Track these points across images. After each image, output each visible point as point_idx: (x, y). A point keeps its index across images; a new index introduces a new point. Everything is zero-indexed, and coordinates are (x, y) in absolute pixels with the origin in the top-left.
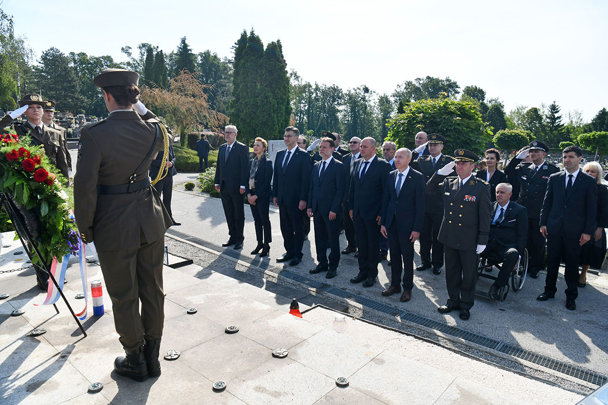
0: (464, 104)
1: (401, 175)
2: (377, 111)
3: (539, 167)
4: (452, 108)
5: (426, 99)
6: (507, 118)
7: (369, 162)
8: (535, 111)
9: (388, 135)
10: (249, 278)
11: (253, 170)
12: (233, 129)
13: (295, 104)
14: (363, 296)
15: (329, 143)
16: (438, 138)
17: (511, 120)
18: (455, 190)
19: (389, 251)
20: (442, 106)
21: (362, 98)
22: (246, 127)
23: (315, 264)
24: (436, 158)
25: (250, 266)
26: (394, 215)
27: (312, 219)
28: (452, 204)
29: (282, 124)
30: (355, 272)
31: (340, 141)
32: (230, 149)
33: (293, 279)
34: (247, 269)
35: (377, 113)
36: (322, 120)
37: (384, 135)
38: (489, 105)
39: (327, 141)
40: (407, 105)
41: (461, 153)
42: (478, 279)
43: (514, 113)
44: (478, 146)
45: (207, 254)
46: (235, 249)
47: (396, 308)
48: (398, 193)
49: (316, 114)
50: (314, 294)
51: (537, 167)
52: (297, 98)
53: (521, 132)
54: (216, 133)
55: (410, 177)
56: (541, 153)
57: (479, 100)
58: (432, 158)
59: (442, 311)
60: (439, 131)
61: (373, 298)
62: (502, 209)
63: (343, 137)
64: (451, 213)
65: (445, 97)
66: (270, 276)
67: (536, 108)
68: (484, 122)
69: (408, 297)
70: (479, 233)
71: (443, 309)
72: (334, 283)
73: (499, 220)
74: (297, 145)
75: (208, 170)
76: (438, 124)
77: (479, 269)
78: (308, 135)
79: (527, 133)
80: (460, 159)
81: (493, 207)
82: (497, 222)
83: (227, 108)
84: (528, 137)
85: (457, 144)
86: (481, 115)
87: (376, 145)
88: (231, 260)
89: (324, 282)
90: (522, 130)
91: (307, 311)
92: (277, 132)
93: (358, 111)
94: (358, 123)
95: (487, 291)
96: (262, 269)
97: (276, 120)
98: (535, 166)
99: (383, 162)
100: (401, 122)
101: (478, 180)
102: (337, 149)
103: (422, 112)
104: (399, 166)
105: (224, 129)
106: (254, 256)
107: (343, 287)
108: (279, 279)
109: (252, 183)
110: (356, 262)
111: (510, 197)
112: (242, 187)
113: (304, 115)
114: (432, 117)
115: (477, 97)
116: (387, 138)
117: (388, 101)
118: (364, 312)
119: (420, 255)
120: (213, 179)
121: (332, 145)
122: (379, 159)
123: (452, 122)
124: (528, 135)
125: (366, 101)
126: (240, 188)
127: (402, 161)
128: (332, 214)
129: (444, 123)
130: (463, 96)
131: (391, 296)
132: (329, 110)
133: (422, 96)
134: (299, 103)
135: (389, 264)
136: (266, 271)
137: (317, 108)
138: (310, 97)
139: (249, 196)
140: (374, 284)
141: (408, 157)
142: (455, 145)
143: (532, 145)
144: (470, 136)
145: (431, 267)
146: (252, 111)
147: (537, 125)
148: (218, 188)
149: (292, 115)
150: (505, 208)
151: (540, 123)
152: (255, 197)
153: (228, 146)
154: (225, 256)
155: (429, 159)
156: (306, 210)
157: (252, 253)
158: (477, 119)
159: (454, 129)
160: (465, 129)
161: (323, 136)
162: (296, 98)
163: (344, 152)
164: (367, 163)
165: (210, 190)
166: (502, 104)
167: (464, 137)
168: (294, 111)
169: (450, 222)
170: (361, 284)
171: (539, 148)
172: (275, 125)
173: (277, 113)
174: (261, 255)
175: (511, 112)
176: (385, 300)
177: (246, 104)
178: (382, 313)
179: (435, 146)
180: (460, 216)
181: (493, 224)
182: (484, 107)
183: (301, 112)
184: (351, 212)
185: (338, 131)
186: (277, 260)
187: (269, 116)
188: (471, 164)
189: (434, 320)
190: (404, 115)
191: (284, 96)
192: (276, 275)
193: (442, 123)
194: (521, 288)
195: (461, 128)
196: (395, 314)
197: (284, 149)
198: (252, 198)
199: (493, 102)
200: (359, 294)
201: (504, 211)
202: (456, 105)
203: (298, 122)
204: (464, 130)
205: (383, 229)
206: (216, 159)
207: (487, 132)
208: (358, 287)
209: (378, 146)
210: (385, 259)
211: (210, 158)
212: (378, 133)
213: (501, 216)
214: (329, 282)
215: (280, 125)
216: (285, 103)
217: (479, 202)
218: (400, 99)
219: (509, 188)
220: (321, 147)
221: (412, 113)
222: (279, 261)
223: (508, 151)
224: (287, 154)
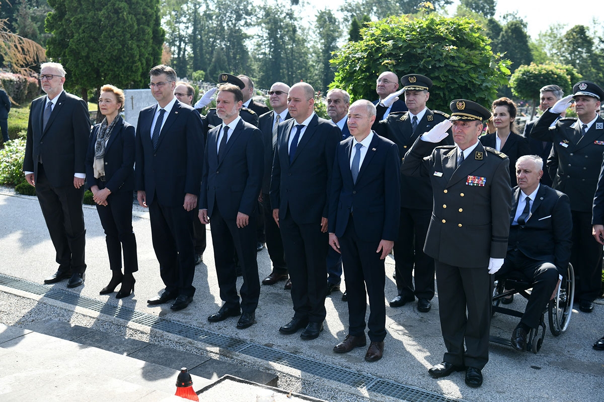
0: (461, 22)
1: (359, 146)
2: (314, 36)
3: (589, 125)
4: (442, 30)
5: (398, 15)
6: (533, 45)
7: (304, 126)
8: (581, 30)
9: (336, 79)
10: (97, 337)
11: (100, 144)
12: (56, 70)
13: (169, 23)
14: (302, 356)
15: (232, 95)
16: (420, 82)
17: (539, 49)
18: (451, 169)
19: (343, 277)
20: (425, 26)
21: (287, 14)
22: (80, 66)
23: (217, 305)
24: (417, 116)
25: (100, 316)
26: (351, 214)
27: (208, 226)
28: (446, 191)
29: (148, 60)
30: (286, 314)
31: (252, 90)
32: (53, 107)
33: (180, 333)
34: (93, 321)
35: (314, 41)
36: (219, 54)
37: (328, 78)
38: (503, 23)
39: (230, 90)
40: (366, 26)
41: (461, 106)
42: (492, 317)
43: (545, 36)
44: (486, 93)
45: (13, 300)
46: (69, 287)
47: (359, 374)
48: (355, 176)
49: (208, 42)
50: (216, 357)
51: (585, 126)
52: (173, 13)
53: (557, 68)
54: (21, 77)
55: (374, 149)
56: (592, 102)
57: (486, 14)
58: (412, 116)
59: (436, 375)
60: (420, 71)
61: (319, 357)
62: (528, 199)
63: (257, 83)
64: (445, 206)
65: (429, 11)
66: (136, 331)
67: (582, 27)
68: (495, 52)
69: (377, 353)
70: (491, 238)
71: (437, 370)
72: (251, 336)
73: (523, 218)
74: (175, 98)
75: (9, 145)
76: (418, 58)
77: (494, 300)
78: (195, 79)
79: (567, 70)
80: (459, 116)
81: (513, 197)
82: (521, 222)
83: (41, 29)
84: (569, 76)
85: (451, 91)
86: (490, 41)
87: (314, 97)
88: (62, 309)
89: (234, 335)
90: (559, 65)
91: (206, 388)
92: (139, 74)
93: (282, 37)
94: (283, 58)
95: (508, 336)
96: (121, 320)
97: (136, 52)
98: (581, 124)
99: (328, 125)
100: (357, 56)
101: (488, 152)
102: (247, 104)
103: (392, 38)
104: (356, 131)
105: (37, 69)
106: (105, 298)
107: (267, 342)
108: (153, 335)
109: (98, 167)
110: (287, 298)
111: (539, 178)
112: (78, 175)
113: (186, 44)
114: (409, 46)
115: (482, 9)
116: (333, 83)
117: (332, 20)
118: (305, 383)
119: (394, 281)
120: (21, 161)
121: (239, 96)
122: (321, 120)
123: (442, 55)
124: (569, 73)
125: (295, 19)
126: (73, 177)
127: (360, 122)
128: (242, 218)
129: (429, 57)
130: (459, 8)
131: (349, 354)
132: (231, 35)
133: (389, 9)
134: (177, 22)
135: (345, 298)
136: (130, 324)
137: (209, 32)
138: (195, 12)
139: (94, 189)
140: (321, 334)
141: (370, 115)
142: (447, 93)
143: (578, 89)
144: (472, 78)
145: (414, 300)
146: (90, 37)
147: (584, 55)
148: (31, 179)
149: (166, 44)
150: (532, 197)
151: (589, 51)
152: (106, 192)
153: (48, 101)
154: (51, 301)
155: (405, 117)
156: (195, 212)
157: (102, 293)
158: (483, 49)
159: (446, 65)
160: (464, 65)
161: (222, 82)
162: (170, 14)
163: (259, 110)
164: (300, 127)
165: (15, 181)
166: (524, 22)
167: (463, 79)
168: (167, 36)
169: (444, 221)
170: (297, 335)
171: (590, 94)
172: (134, 62)
173: (138, 40)
174: (120, 295)
175: (539, 35)
176: (340, 361)
177: (79, 23)
178: (336, 383)
179: (415, 94)
180: (461, 210)
181: (514, 224)
182: (494, 27)
183: (181, 38)
184: (276, 213)
185: (248, 71)
186: (149, 302)
187: (123, 46)
188: (477, 125)
189: (424, 390)
190: (361, 44)
191: (149, 10)
192: (148, 329)
193: (425, 56)
194: (565, 329)
195: (457, 65)
196: (356, 384)
197: (152, 105)
198: (101, 194)
199: (510, 19)
200: (296, 352)
201: (531, 203)
202: (449, 25)
203: (176, 56)
204: (462, 67)
205: (333, 238)
206: (26, 126)
207: (500, 71)
208: (293, 341)
209: (318, 99)
210: (337, 289)
211: (12, 122)
212: (316, 75)
213: (526, 211)
214: (243, 334)
215: (144, 61)
216: (152, 23)
217: (490, 187)
218: (352, 16)
219: (538, 163)
220: (218, 102)
221: (375, 40)
222: (152, 304)
223: (534, 101)
224: (157, 114)
